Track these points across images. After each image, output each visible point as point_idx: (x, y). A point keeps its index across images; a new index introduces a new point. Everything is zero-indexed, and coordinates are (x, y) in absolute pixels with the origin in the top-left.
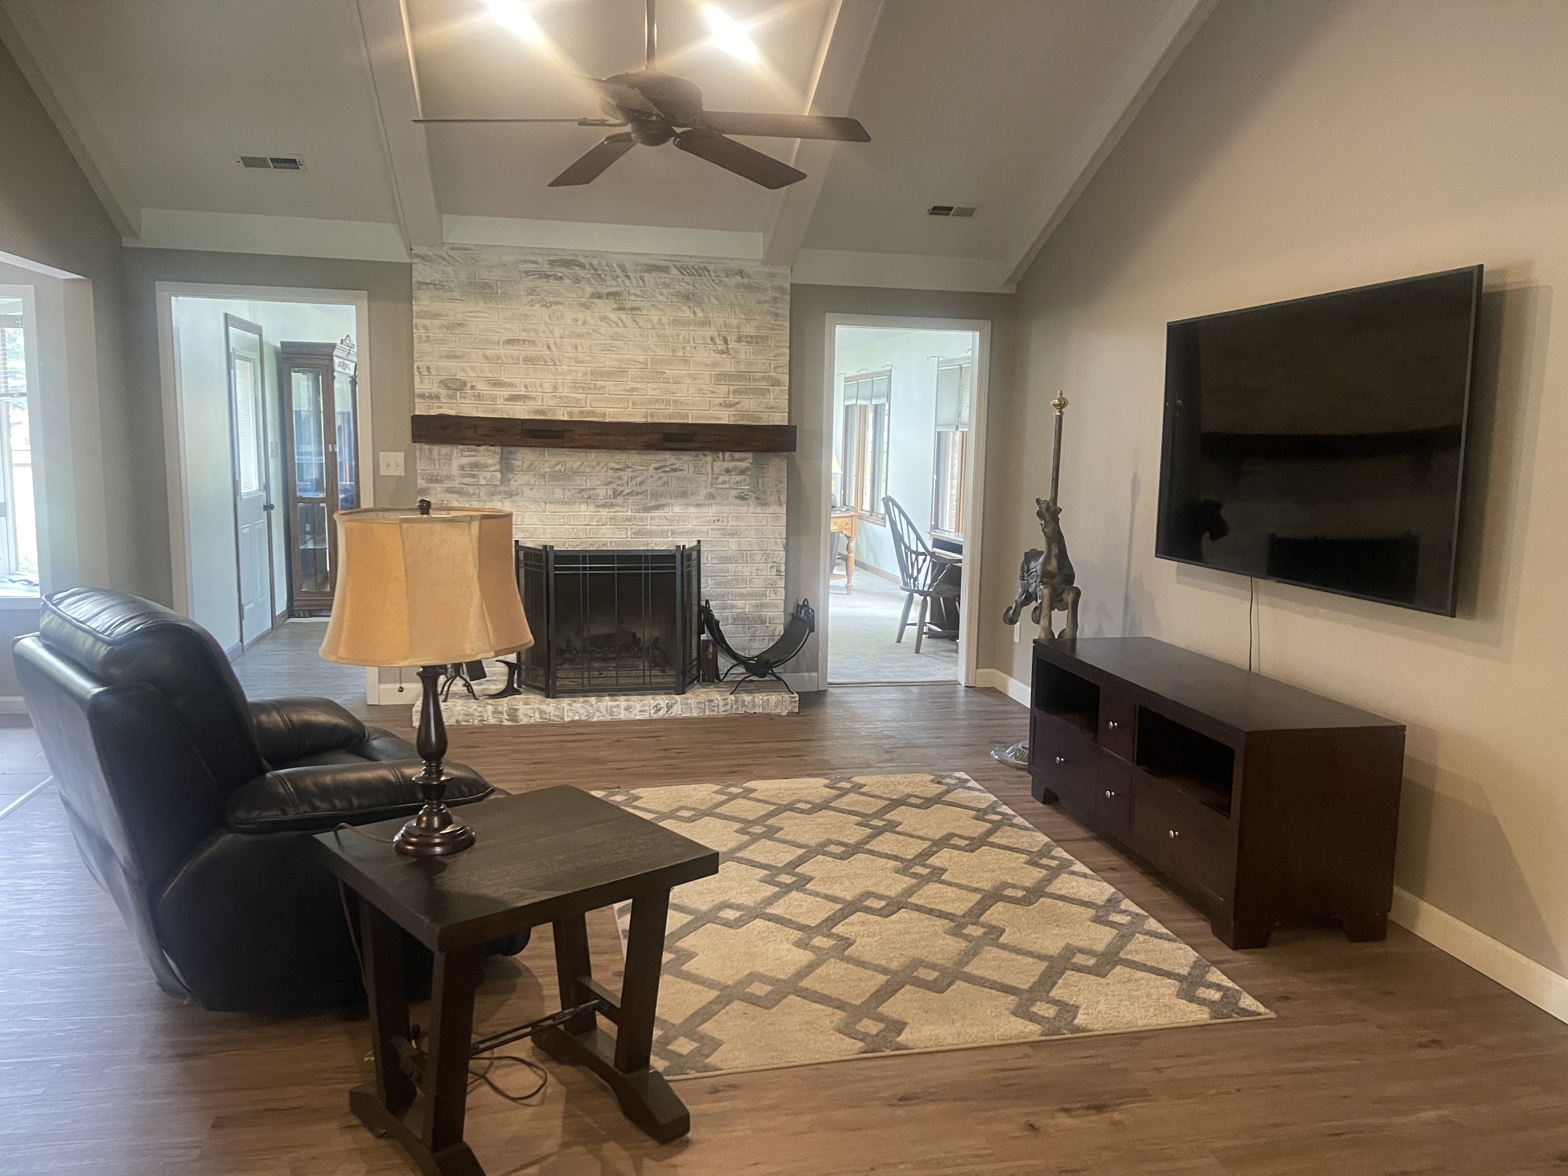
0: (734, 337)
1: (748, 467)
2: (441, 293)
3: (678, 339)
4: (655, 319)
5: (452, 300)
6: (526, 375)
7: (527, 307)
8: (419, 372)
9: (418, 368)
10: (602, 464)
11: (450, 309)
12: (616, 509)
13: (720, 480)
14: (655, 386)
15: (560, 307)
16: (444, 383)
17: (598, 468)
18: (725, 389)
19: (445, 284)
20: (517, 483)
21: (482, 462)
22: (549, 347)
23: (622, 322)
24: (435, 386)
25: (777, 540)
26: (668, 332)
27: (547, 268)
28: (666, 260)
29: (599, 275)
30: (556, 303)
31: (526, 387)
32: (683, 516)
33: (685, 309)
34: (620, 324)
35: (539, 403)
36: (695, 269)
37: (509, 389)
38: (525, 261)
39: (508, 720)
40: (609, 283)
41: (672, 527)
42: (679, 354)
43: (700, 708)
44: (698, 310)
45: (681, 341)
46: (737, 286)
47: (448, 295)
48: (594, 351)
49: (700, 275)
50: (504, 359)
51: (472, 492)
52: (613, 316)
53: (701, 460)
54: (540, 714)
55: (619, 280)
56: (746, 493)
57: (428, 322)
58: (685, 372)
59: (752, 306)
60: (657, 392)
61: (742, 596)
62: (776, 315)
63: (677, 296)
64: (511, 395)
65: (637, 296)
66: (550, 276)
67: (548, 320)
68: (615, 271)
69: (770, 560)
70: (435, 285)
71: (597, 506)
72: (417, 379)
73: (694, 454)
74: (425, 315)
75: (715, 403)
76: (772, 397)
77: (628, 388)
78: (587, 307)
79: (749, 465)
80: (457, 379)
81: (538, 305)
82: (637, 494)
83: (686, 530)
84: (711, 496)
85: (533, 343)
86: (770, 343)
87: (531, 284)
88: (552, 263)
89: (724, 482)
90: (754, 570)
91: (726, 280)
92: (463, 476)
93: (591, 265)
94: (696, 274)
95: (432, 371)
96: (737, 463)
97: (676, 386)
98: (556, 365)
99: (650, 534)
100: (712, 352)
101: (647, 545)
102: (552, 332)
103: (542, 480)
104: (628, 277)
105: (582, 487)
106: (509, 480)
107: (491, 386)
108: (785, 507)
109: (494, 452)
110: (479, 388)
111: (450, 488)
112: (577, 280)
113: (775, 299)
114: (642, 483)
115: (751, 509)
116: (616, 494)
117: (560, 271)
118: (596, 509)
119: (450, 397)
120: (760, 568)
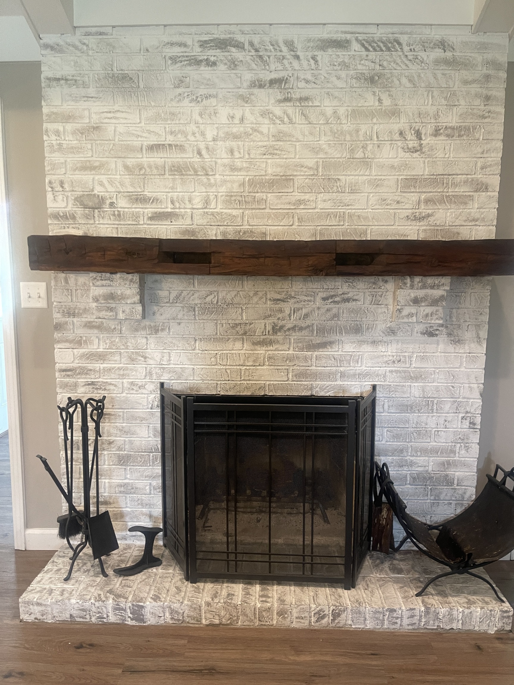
0: (430, 129)
1: (443, 296)
2: (74, 90)
3: (358, 136)
4: (329, 111)
5: (88, 97)
6: (172, 188)
7: (174, 104)
8: (52, 188)
9: (50, 182)
10: (260, 294)
11: (84, 110)
12: (275, 347)
13: (405, 312)
14: (327, 196)
15: (213, 101)
16: (80, 201)
17: (255, 299)
18: (414, 197)
19: (78, 78)
20: (163, 317)
21: (119, 292)
22: (199, 153)
23: (288, 117)
24: (70, 205)
25: (472, 385)
26: (345, 127)
27: (197, 51)
28: (346, 33)
29: (261, 57)
30: (208, 97)
31: (172, 202)
32: (355, 356)
33: (369, 96)
34: (286, 119)
35: (189, 222)
36: (383, 42)
37: (154, 205)
38: (172, 44)
39: (132, 620)
40: (273, 67)
41: (342, 369)
42: (357, 156)
43: (377, 619)
44: (385, 97)
45: (361, 138)
46: (437, 62)
47: (82, 91)
48: (252, 156)
49: (389, 49)
50: (147, 169)
51: (113, 327)
52: (278, 111)
53: (380, 288)
54: (171, 614)
55: (285, 62)
56: (435, 328)
57: (60, 127)
58: (365, 178)
59: (456, 88)
60: (328, 205)
61: (425, 452)
62: (488, 98)
63: (358, 78)
64: (156, 213)
65: (307, 82)
66: (201, 61)
67: (198, 118)
68: (281, 51)
69: (462, 410)
70: (66, 80)
71: (254, 344)
72: (50, 196)
73: (373, 280)
74: (55, 117)
75: (401, 217)
76: (476, 206)
77: (293, 199)
78: (245, 99)
79: (445, 293)
80: (95, 195)
81: (187, 101)
82: (301, 329)
83: (358, 372)
84: (392, 332)
85: (181, 148)
86: (477, 136)
87: (178, 73)
88: (203, 44)
89: (410, 315)
90: (441, 421)
91: (423, 55)
92: (99, 310)
93: (251, 44)
94: (384, 49)
95: (66, 186)
96: (429, 292)
97: (353, 197)
98: (207, 175)
99: (315, 376)
100: (400, 150)
101: (311, 389)
102: (203, 134)
103: (192, 313)
104: (297, 57)
105: (237, 322)
106: (154, 314)
107: (133, 203)
108: (485, 346)
109: (131, 281)
110: (119, 205)
111: (89, 322)
112: (233, 64)
113: (487, 77)
114: (306, 316)
115: (441, 347)
116: (276, 329)
117: (213, 54)
118: (252, 347)
119: (87, 217)
120: (449, 419)
